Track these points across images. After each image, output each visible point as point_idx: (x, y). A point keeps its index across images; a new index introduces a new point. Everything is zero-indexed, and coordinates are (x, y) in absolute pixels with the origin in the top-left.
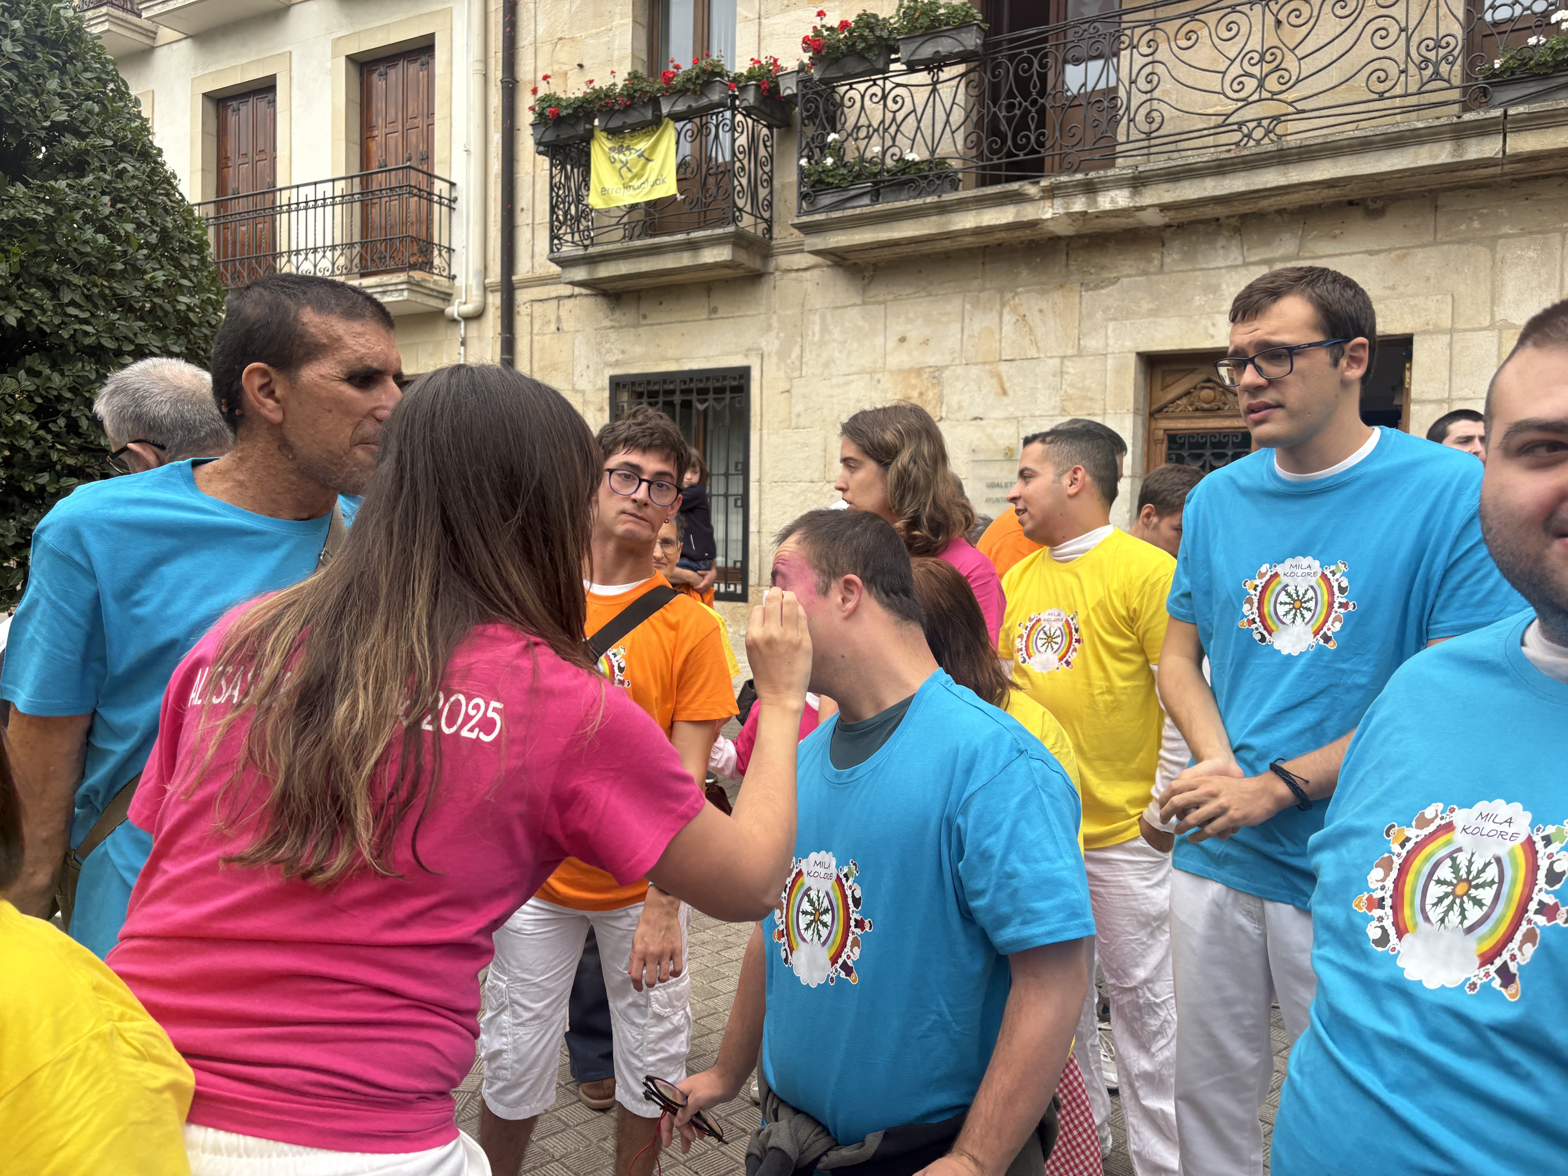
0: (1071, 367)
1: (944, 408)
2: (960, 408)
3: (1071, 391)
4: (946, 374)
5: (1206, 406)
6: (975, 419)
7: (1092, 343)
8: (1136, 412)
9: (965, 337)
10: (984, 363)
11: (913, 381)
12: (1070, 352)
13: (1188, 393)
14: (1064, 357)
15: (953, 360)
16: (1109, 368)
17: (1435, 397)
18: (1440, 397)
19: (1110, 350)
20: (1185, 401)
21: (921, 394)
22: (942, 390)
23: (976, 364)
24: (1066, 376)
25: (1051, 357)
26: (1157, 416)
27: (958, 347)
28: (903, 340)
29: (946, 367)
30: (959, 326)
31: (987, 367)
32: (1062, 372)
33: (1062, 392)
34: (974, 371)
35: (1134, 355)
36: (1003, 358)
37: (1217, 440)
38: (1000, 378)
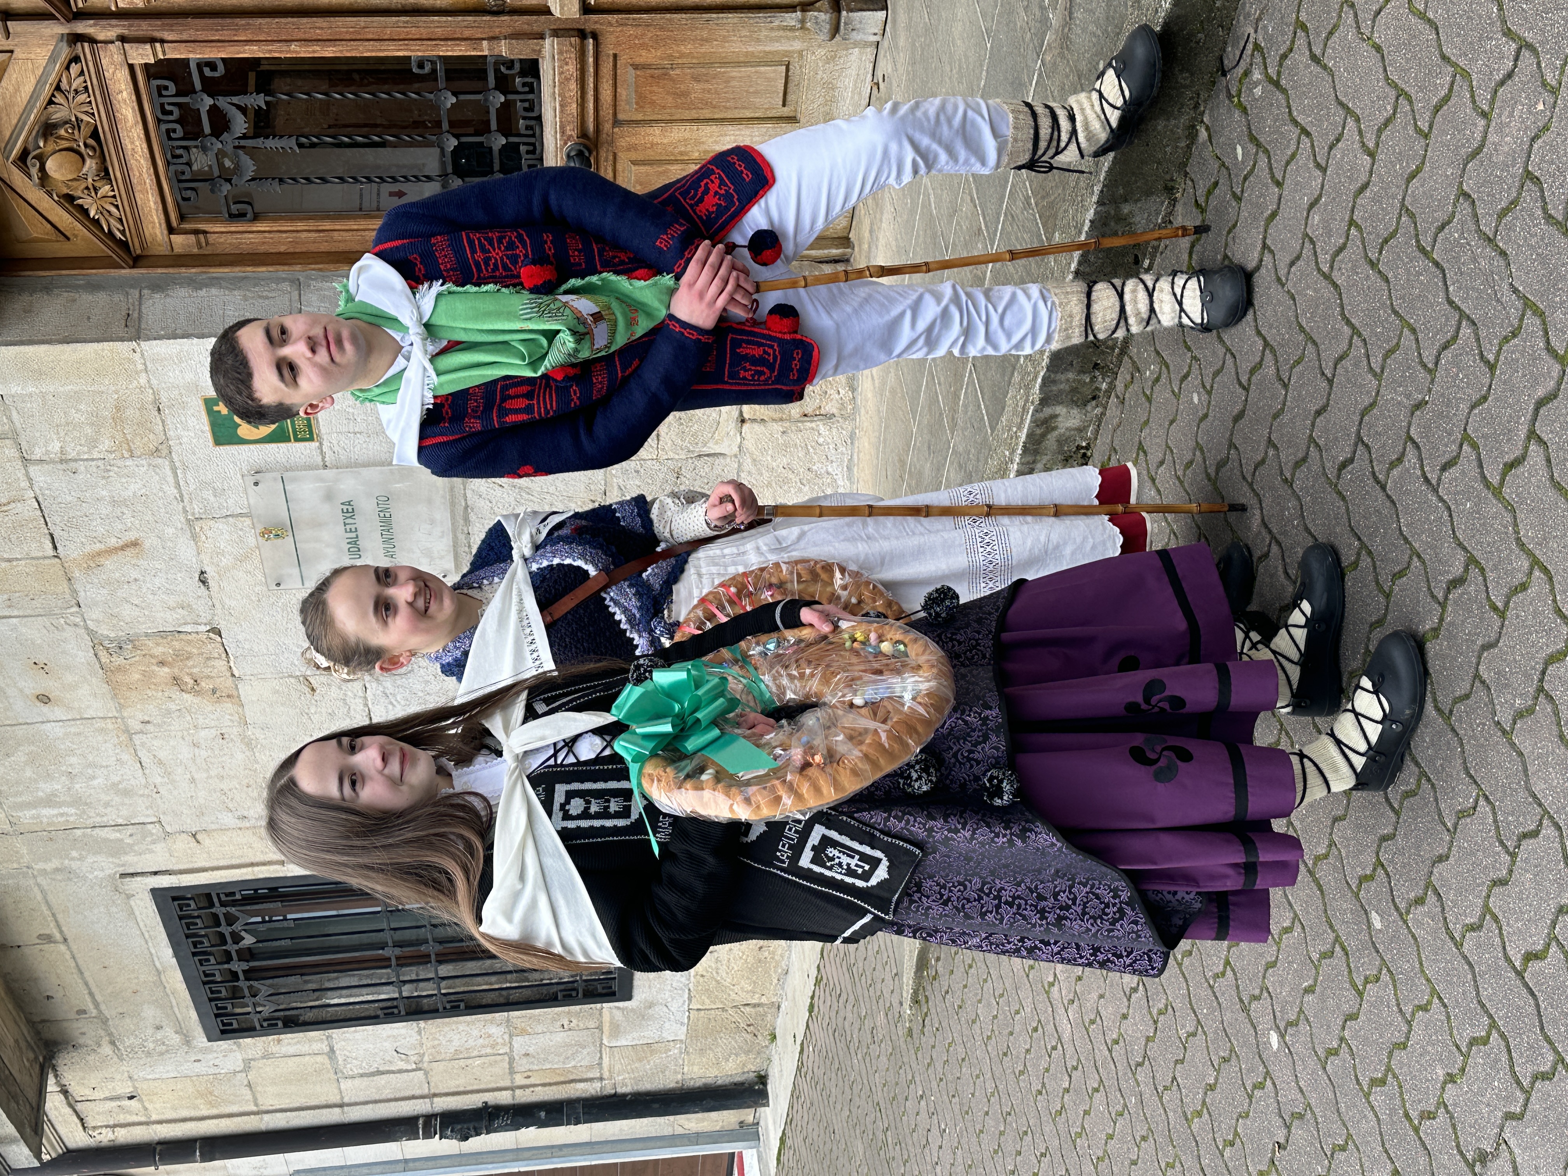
0: (46, 448)
1: (188, 628)
2: (183, 606)
3: (106, 444)
4: (107, 632)
5: (92, 161)
6: (204, 582)
9: (15, 612)
10: (69, 580)
11: (137, 676)
12: (10, 451)
13: (66, 201)
14: (25, 461)
15: (74, 625)
16: (31, 389)
20: (85, 201)
21: (162, 663)
22: (147, 635)
23: (74, 592)
24: (73, 455)
25: (30, 479)
26: (137, 250)
27: (41, 621)
29: (91, 633)
31: (78, 574)
33: (112, 457)
34: (91, 593)
36: (51, 552)
37: (177, 127)
38: (99, 554)
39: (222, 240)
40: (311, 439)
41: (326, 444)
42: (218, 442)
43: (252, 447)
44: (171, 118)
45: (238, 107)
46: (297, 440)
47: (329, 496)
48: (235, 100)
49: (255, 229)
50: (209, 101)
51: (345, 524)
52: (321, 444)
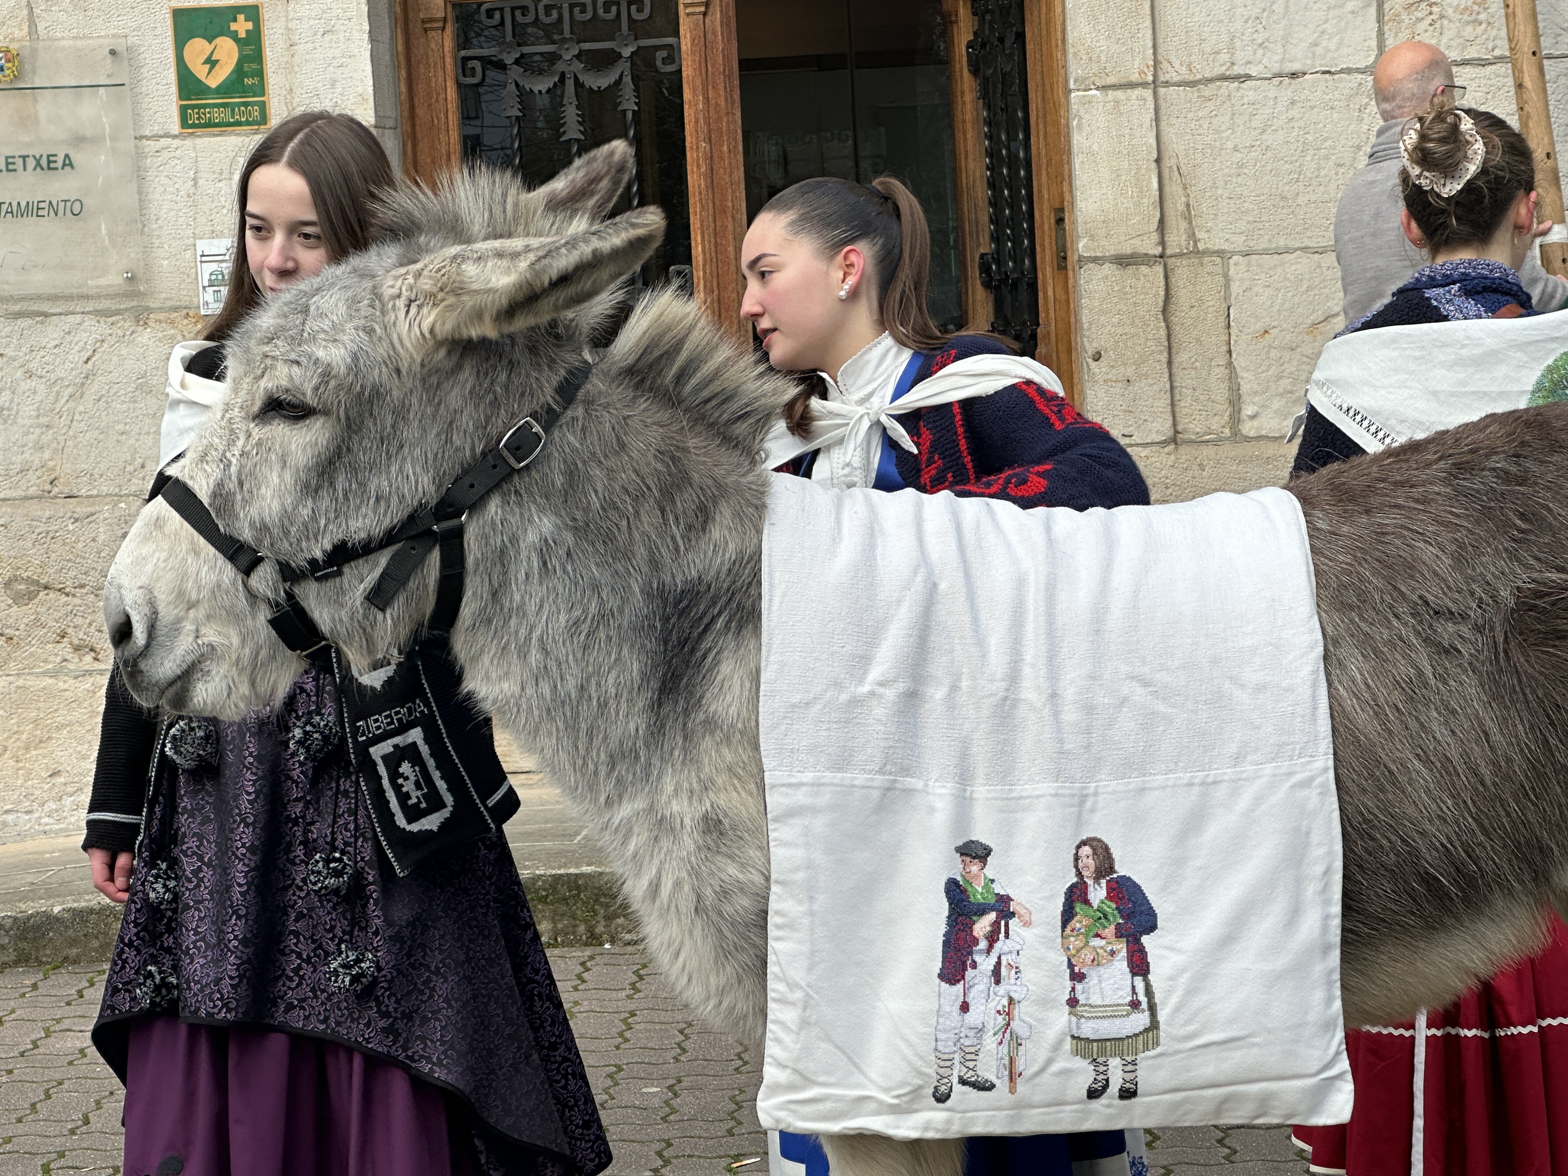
37: (588, 16)
39: (433, 46)
40: (184, 124)
41: (176, 142)
42: (179, 15)
43: (170, 53)
44: (601, 11)
45: (618, 82)
46: (183, 110)
47: (79, 140)
48: (628, 79)
49: (448, 84)
50: (627, 52)
51: (24, 157)
52: (175, 137)
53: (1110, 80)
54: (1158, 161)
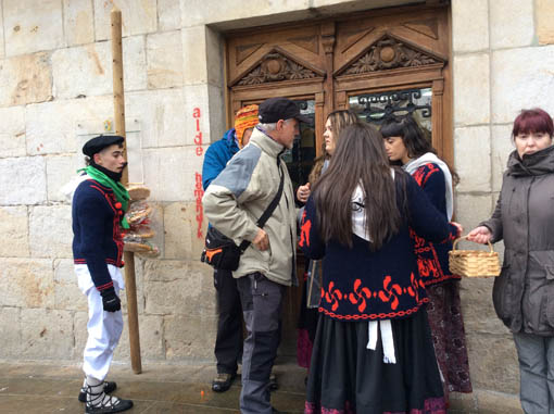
0: (153, 43)
1: (54, 88)
2: (67, 87)
3: (154, 66)
4: (54, 56)
5: (275, 77)
6: (79, 97)
7: (168, 20)
8: (211, 83)
9: (66, 23)
10: (82, 45)
11: (28, 66)
12: (151, 30)
13: (258, 66)
14: (146, 35)
15: (58, 44)
16: (184, 41)
17: (475, 49)
18: (480, 48)
19: (183, 24)
20: (256, 73)
21: (35, 77)
22: (51, 73)
23: (77, 46)
24: (149, 52)
25: (136, 35)
26: (234, 89)
27: (61, 33)
28: (17, 29)
29: (53, 51)
30: (60, 13)
31: (86, 48)
32: (146, 49)
33: (148, 67)
34: (75, 52)
35: (204, 27)
36: (98, 39)
38: (97, 58)
53: (472, 123)
54: (491, 155)
